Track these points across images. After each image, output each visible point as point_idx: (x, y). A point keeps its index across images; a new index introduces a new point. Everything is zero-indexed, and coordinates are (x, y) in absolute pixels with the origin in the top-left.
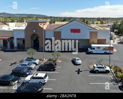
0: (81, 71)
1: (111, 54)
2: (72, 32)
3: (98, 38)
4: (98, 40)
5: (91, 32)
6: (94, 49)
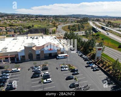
3: (61, 51)
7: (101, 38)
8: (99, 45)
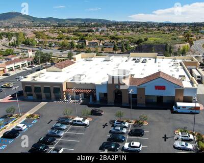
0: (168, 138)
1: (197, 113)
2: (156, 89)
3: (184, 96)
4: (185, 98)
5: (176, 90)
6: (179, 108)
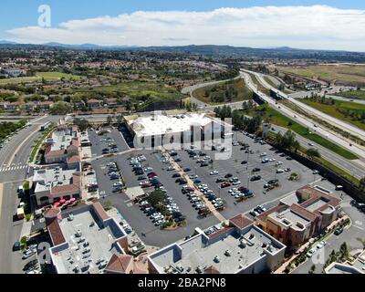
7: (268, 114)
8: (267, 121)
